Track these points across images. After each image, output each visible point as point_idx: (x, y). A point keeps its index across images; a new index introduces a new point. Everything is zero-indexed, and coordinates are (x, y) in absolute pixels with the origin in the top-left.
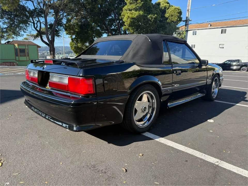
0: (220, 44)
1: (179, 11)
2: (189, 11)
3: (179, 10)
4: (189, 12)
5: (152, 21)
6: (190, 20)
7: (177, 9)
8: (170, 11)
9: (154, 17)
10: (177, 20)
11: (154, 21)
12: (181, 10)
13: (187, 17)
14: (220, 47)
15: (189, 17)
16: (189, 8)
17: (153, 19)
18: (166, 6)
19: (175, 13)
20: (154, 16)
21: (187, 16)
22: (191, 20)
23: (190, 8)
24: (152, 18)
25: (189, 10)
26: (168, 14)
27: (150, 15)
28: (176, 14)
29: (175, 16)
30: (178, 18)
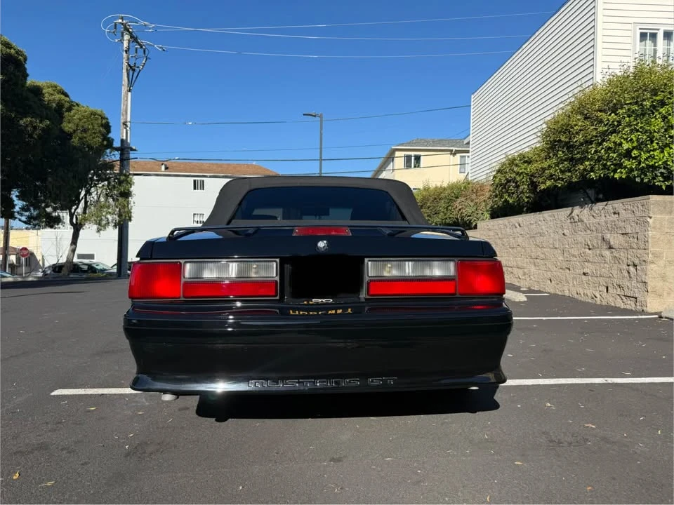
0: (194, 214)
1: (104, 121)
2: (127, 126)
3: (103, 118)
4: (128, 129)
5: (36, 137)
6: (132, 149)
7: (96, 116)
8: (77, 116)
9: (41, 125)
10: (102, 145)
11: (40, 137)
12: (107, 119)
13: (122, 140)
14: (196, 219)
15: (129, 141)
16: (126, 118)
17: (38, 132)
18: (63, 102)
19: (92, 124)
20: (41, 122)
21: (124, 138)
22: (135, 150)
23: (129, 119)
24: (35, 128)
25: (128, 124)
26: (69, 123)
27: (29, 119)
28: (96, 127)
29: (95, 133)
30: (103, 140)
